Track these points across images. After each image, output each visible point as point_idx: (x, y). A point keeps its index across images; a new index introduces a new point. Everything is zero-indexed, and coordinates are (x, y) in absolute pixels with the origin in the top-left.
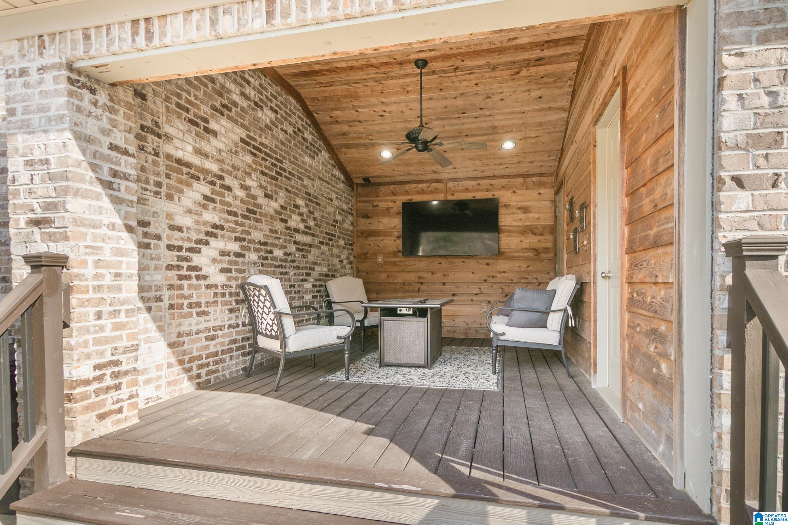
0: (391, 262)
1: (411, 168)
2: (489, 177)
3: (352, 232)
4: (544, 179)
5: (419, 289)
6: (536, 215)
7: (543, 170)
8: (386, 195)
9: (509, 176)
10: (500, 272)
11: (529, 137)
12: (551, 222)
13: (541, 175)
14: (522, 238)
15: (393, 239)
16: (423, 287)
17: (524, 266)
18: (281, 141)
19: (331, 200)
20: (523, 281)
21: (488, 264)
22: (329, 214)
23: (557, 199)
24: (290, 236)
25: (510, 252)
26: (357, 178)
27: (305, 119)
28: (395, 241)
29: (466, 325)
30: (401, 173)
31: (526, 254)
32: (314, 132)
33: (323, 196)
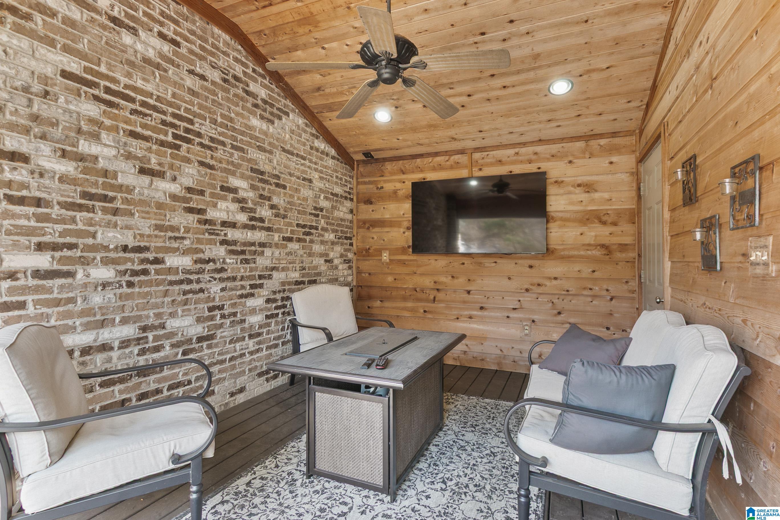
0: (399, 261)
1: (420, 135)
2: (532, 143)
3: (351, 222)
4: (617, 141)
5: (435, 298)
6: (606, 195)
7: (616, 127)
8: (392, 174)
9: (562, 140)
10: (550, 278)
11: (594, 70)
12: (632, 205)
13: (614, 134)
14: (584, 229)
15: (402, 230)
16: (440, 296)
17: (586, 271)
18: (189, 89)
19: (310, 181)
20: (586, 292)
21: (531, 267)
22: (305, 199)
23: (642, 169)
24: (210, 234)
25: (564, 250)
26: (356, 153)
27: (251, 65)
28: (404, 233)
29: (499, 352)
30: (409, 143)
31: (589, 252)
32: (273, 87)
33: (291, 175)
